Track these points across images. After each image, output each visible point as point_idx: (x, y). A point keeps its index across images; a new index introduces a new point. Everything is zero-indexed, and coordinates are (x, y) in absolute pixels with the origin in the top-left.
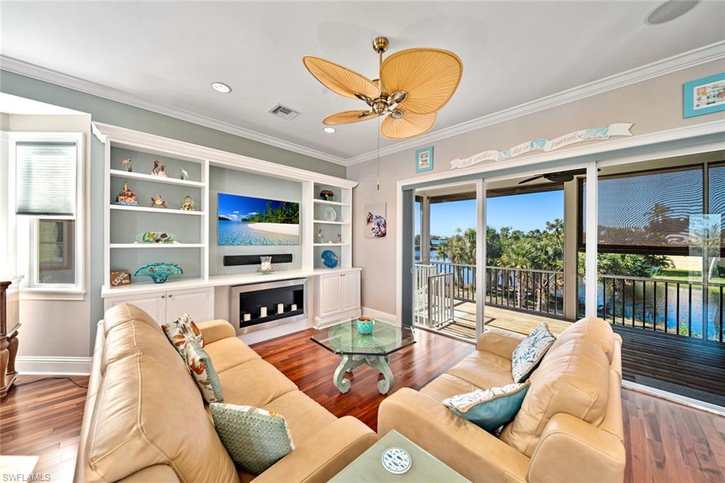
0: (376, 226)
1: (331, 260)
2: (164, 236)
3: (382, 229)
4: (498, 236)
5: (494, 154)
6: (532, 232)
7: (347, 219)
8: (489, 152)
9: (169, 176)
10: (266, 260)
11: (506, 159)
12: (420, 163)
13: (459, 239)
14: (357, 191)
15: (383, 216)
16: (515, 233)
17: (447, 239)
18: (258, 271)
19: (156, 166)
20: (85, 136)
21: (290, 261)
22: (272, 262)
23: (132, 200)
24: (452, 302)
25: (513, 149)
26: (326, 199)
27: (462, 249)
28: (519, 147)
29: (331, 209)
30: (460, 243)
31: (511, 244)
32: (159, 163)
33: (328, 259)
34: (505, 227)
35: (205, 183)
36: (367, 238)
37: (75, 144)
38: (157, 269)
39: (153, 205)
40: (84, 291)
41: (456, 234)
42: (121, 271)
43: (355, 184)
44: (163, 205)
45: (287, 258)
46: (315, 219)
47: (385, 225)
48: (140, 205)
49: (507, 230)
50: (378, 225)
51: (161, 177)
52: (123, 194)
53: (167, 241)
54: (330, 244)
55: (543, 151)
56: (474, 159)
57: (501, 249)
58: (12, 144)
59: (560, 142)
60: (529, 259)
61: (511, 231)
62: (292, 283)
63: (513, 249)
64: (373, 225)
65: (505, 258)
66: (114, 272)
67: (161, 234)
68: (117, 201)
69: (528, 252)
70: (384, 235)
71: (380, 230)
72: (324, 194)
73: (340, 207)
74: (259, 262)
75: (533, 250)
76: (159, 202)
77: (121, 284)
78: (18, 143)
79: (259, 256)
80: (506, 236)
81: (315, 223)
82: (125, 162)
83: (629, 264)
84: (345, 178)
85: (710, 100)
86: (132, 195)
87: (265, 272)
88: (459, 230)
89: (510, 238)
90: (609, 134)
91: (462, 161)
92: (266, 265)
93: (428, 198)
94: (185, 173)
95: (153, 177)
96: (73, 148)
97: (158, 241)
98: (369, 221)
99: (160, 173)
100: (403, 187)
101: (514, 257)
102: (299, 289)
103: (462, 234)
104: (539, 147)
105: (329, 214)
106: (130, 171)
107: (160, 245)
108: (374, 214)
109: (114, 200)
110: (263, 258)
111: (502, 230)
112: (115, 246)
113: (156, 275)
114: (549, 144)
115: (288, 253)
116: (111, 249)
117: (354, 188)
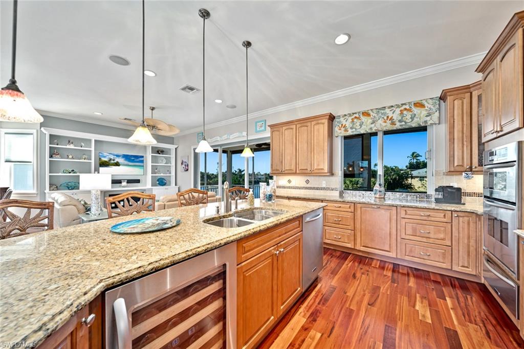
1: (163, 182)
2: (73, 171)
9: (75, 146)
10: (124, 182)
11: (222, 140)
12: (199, 139)
14: (178, 149)
15: (187, 161)
19: (69, 142)
20: (37, 131)
21: (139, 182)
22: (128, 183)
23: (58, 156)
26: (159, 154)
28: (224, 136)
29: (163, 158)
32: (70, 141)
33: (161, 182)
35: (93, 149)
36: (181, 171)
37: (32, 134)
38: (69, 184)
39: (68, 157)
40: (37, 193)
42: (53, 185)
43: (176, 146)
44: (73, 158)
45: (138, 181)
46: (152, 163)
47: (188, 166)
48: (62, 158)
51: (72, 147)
52: (54, 154)
53: (74, 173)
54: (162, 175)
56: (214, 140)
58: (3, 134)
59: (234, 136)
66: (51, 185)
67: (71, 170)
68: (52, 156)
71: (186, 168)
72: (158, 151)
73: (169, 157)
76: (70, 157)
77: (53, 190)
78: (5, 133)
81: (152, 165)
82: (55, 141)
84: (173, 144)
85: (260, 128)
86: (58, 154)
87: (124, 187)
90: (243, 135)
91: (211, 140)
92: (124, 184)
93: (231, 151)
94: (83, 144)
95: (68, 147)
96: (32, 136)
97: (70, 173)
98: (182, 164)
99: (71, 145)
100: (194, 149)
104: (229, 137)
105: (162, 161)
106: (57, 145)
107: (71, 174)
108: (184, 161)
109: (51, 156)
110: (122, 181)
112: (51, 174)
113: (69, 186)
114: (231, 137)
115: (139, 180)
116: (50, 176)
117: (176, 149)
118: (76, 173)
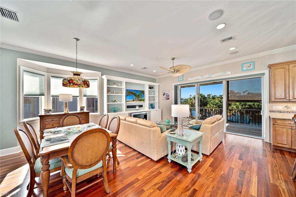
0: (166, 96)
2: (115, 101)
3: (168, 97)
4: (206, 98)
5: (200, 77)
6: (221, 96)
7: (157, 95)
8: (198, 77)
9: (117, 86)
11: (203, 79)
12: (179, 79)
13: (191, 99)
14: (160, 86)
15: (168, 93)
16: (213, 96)
17: (186, 99)
18: (135, 110)
21: (142, 107)
22: (139, 107)
24: (189, 119)
25: (204, 76)
26: (151, 89)
27: (192, 103)
28: (206, 76)
29: (152, 92)
30: (191, 101)
31: (211, 101)
32: (114, 83)
33: (152, 106)
34: (209, 94)
36: (163, 100)
39: (113, 93)
40: (100, 114)
41: (189, 97)
43: (159, 84)
44: (116, 93)
46: (149, 95)
47: (169, 96)
48: (111, 93)
49: (210, 95)
50: (167, 96)
52: (109, 91)
53: (116, 102)
54: (153, 102)
55: (212, 77)
56: (194, 78)
57: (207, 102)
59: (216, 75)
60: (217, 106)
61: (211, 96)
62: (144, 113)
63: (211, 102)
64: (165, 96)
65: (208, 106)
69: (217, 103)
70: (169, 99)
71: (167, 97)
72: (151, 88)
73: (154, 91)
74: (135, 107)
75: (219, 103)
76: (115, 92)
79: (135, 106)
80: (209, 98)
83: (256, 107)
85: (247, 68)
87: (137, 110)
88: (191, 96)
89: (211, 98)
90: (227, 74)
91: (191, 79)
92: (137, 108)
94: (120, 85)
95: (114, 86)
96: (97, 80)
98: (164, 95)
99: (115, 85)
100: (174, 85)
101: (212, 105)
102: (146, 114)
103: (192, 97)
104: (211, 76)
108: (165, 93)
111: (207, 95)
112: (108, 103)
113: (115, 110)
114: (213, 76)
115: (142, 105)
116: (108, 104)
117: (159, 85)
118: (117, 102)
